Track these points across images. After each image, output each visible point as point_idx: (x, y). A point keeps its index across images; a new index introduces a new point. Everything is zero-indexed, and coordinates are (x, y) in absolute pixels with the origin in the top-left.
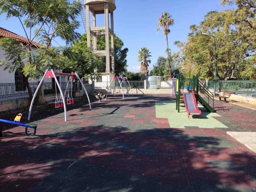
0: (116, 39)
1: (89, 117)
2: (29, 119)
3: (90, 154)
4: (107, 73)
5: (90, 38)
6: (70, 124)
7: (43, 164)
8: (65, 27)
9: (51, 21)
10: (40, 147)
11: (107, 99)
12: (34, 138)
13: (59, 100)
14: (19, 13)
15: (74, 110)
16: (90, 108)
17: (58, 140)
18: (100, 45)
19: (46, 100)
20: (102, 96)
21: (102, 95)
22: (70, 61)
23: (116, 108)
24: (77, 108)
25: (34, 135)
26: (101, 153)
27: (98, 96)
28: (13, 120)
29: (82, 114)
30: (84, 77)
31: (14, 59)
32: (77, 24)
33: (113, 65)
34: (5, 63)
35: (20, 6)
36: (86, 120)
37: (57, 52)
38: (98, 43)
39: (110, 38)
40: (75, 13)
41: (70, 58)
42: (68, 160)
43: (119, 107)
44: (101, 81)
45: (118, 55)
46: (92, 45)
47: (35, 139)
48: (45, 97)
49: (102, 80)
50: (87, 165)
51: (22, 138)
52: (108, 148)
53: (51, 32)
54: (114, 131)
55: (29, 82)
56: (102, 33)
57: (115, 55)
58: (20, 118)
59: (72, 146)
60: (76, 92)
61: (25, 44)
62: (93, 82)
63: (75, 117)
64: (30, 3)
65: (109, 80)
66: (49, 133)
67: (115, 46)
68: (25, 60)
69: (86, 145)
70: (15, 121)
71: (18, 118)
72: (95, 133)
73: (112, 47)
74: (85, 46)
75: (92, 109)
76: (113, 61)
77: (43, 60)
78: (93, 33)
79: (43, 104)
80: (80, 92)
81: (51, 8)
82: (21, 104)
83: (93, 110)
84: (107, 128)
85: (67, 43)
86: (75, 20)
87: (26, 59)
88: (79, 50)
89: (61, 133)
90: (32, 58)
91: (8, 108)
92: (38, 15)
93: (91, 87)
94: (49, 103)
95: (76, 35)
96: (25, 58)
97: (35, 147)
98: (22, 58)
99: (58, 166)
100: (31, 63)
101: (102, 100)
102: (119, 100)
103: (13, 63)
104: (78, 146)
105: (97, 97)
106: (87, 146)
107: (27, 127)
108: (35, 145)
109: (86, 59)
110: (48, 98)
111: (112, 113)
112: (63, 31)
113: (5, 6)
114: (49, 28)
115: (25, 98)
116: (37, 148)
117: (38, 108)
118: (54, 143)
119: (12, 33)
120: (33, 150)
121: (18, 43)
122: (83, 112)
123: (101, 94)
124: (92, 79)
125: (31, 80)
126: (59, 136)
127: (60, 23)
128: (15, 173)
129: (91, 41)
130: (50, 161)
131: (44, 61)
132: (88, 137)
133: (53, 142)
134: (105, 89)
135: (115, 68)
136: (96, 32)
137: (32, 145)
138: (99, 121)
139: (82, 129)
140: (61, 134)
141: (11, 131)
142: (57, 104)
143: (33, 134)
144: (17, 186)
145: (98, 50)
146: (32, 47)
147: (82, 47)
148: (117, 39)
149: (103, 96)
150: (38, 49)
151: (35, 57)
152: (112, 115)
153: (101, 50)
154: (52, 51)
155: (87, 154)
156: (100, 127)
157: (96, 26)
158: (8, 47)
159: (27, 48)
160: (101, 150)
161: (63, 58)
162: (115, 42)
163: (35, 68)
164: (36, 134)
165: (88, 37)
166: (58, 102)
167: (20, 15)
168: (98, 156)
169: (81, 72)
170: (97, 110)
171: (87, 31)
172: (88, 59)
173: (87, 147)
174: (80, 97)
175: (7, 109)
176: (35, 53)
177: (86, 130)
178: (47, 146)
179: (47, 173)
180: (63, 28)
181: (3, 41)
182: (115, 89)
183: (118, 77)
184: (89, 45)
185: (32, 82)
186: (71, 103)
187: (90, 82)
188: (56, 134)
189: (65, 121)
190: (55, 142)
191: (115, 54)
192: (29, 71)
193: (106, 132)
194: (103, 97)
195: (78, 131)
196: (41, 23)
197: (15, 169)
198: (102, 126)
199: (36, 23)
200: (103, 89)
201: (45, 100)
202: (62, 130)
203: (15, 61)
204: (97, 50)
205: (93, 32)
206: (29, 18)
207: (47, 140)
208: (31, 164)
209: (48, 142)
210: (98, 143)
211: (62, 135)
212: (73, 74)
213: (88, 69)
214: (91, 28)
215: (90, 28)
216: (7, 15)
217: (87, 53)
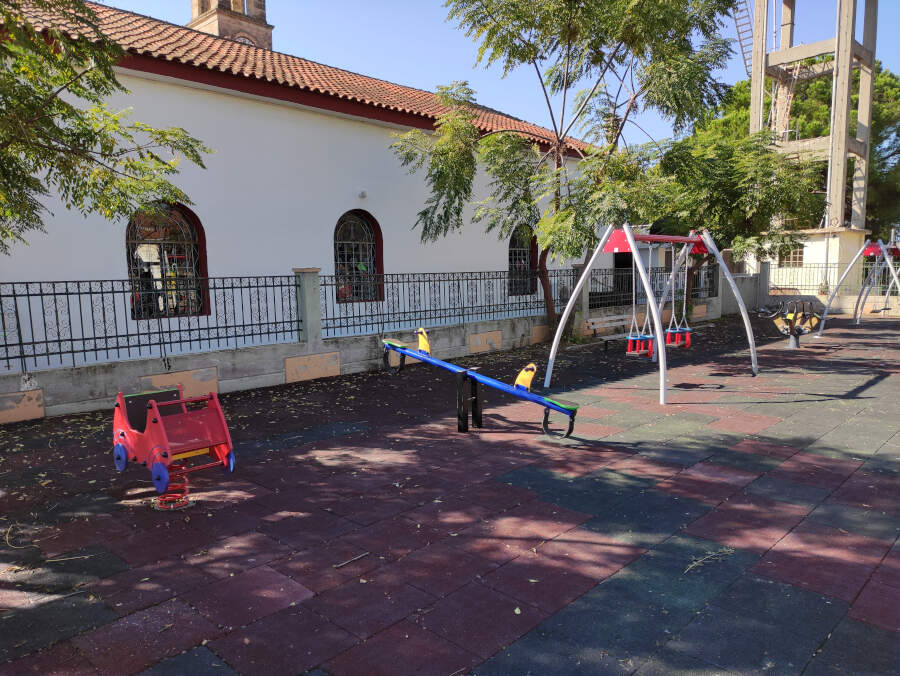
0: (881, 81)
1: (749, 399)
2: (547, 384)
3: (766, 539)
4: (827, 228)
5: (766, 95)
6: (679, 418)
7: (600, 535)
8: (677, 68)
9: (629, 57)
10: (588, 476)
11: (822, 335)
12: (568, 446)
13: (640, 330)
14: (536, 50)
15: (689, 368)
16: (754, 366)
17: (639, 466)
18: (802, 119)
19: (596, 327)
20: (803, 323)
21: (804, 319)
22: (682, 191)
23: (872, 377)
24: (700, 363)
25: (568, 436)
26: (816, 549)
27: (788, 322)
28: (511, 381)
29: (722, 387)
30: (730, 246)
31: (513, 195)
32: (723, 50)
33: (859, 195)
34: (492, 212)
35: (540, 26)
36: (740, 408)
37: (640, 162)
38: (795, 112)
39: (854, 83)
40: (719, 9)
41: (683, 181)
42: (681, 541)
43: (888, 375)
44: (798, 262)
45: (889, 148)
46: (767, 122)
47: (570, 450)
48: (591, 317)
49: (801, 259)
50: (758, 580)
51: (532, 440)
52: (842, 534)
53: (626, 96)
54: (866, 470)
55: (549, 266)
56: (818, 69)
57: (872, 152)
58: (530, 379)
59: (696, 496)
60: (696, 305)
61: (544, 147)
62: (765, 268)
63: (694, 393)
64: (570, 9)
65: (834, 258)
66: (611, 438)
67: (875, 114)
68: (542, 199)
69: (749, 503)
70: (517, 386)
71: (524, 378)
72: (782, 465)
73: (863, 116)
74: (741, 130)
75: (760, 371)
76: (860, 178)
77: (596, 196)
78: (777, 75)
79: (584, 341)
80: (708, 303)
81: (633, 10)
82: (523, 335)
83: (766, 375)
84: (834, 453)
85: (678, 126)
86: (717, 36)
87: (548, 194)
88: (719, 147)
89: (649, 443)
90: (564, 192)
91: (490, 344)
92: (589, 46)
93: (755, 286)
94: (606, 338)
95: (713, 92)
96: (544, 191)
97: (571, 475)
98: (536, 193)
99: (651, 553)
100: (557, 207)
101: (802, 339)
102: (885, 345)
103: (510, 209)
104: (716, 502)
105: (780, 324)
106: (751, 507)
107: (549, 407)
108: (570, 470)
109: (746, 179)
110: (602, 322)
111: (852, 395)
112: (672, 85)
113: (504, 36)
114: (620, 83)
115: (533, 319)
116: (576, 478)
117: (570, 350)
118: (630, 472)
119: (508, 116)
120: (565, 482)
121: (524, 145)
122: (726, 380)
123: (800, 315)
124: (761, 253)
125: (557, 262)
126: (644, 453)
127: (662, 58)
128: (525, 542)
129: (767, 106)
130: (623, 531)
131: (600, 199)
132: (755, 477)
133: (627, 469)
134: (815, 293)
135: (870, 208)
136: (791, 66)
137: (563, 465)
138: (795, 422)
139: (725, 442)
140: (649, 446)
141: (503, 415)
142: (635, 341)
143: (565, 433)
144: (532, 581)
145: (793, 137)
146: (564, 154)
147: (726, 134)
148: (886, 84)
149: (807, 324)
150: (584, 159)
151: (572, 187)
152: (852, 402)
153: (805, 137)
154: (624, 161)
155: (757, 539)
156: (800, 445)
157: (791, 45)
158: (501, 161)
159: (549, 160)
160: (813, 537)
161: (661, 183)
162: (878, 95)
163: (570, 222)
164: (572, 435)
165: (757, 95)
166: (640, 335)
167: (539, 54)
168: (800, 555)
169: (719, 231)
170: (782, 375)
171: (752, 69)
172: (752, 179)
173: (752, 512)
174: (707, 322)
175: (486, 349)
176: (574, 172)
177: (742, 447)
178: (608, 479)
179: (616, 566)
180: (670, 74)
181: (489, 146)
182: (863, 297)
183: (883, 247)
184: (756, 125)
185: (560, 267)
186: (682, 343)
187: (752, 266)
188: (635, 445)
189: (662, 402)
190: (632, 469)
191: (871, 149)
192: (555, 233)
193: (832, 468)
194: (806, 327)
195: (712, 445)
196: (595, 70)
197: (522, 529)
198: (811, 441)
199: (581, 71)
200: (803, 293)
201: (592, 327)
202: (654, 432)
203: (516, 203)
204: (789, 140)
205: (779, 69)
206: (561, 60)
207: (604, 458)
208: (567, 526)
209: (612, 468)
210: (797, 506)
211: (656, 451)
212: (696, 238)
213: (749, 215)
214: (772, 52)
215: (767, 55)
216: (505, 64)
217: (751, 155)
